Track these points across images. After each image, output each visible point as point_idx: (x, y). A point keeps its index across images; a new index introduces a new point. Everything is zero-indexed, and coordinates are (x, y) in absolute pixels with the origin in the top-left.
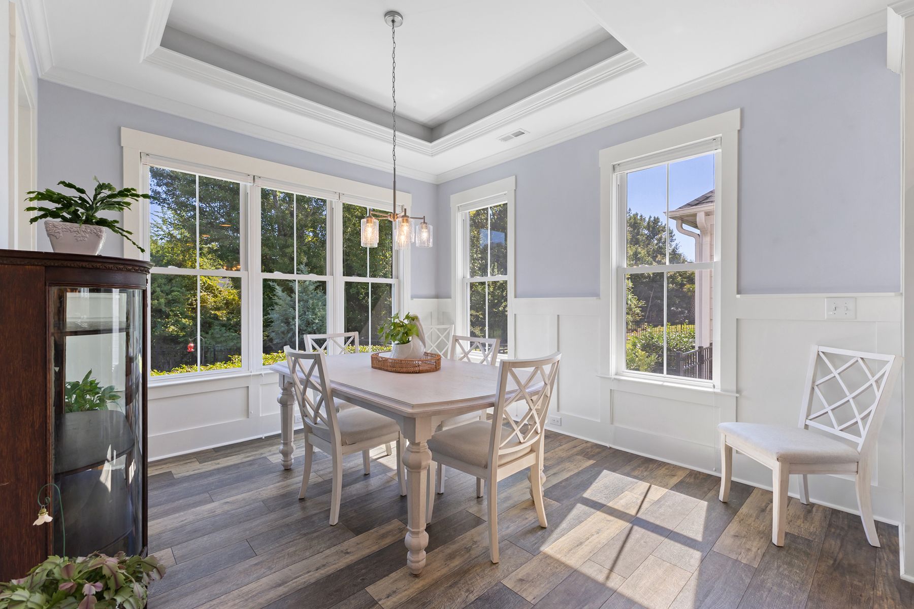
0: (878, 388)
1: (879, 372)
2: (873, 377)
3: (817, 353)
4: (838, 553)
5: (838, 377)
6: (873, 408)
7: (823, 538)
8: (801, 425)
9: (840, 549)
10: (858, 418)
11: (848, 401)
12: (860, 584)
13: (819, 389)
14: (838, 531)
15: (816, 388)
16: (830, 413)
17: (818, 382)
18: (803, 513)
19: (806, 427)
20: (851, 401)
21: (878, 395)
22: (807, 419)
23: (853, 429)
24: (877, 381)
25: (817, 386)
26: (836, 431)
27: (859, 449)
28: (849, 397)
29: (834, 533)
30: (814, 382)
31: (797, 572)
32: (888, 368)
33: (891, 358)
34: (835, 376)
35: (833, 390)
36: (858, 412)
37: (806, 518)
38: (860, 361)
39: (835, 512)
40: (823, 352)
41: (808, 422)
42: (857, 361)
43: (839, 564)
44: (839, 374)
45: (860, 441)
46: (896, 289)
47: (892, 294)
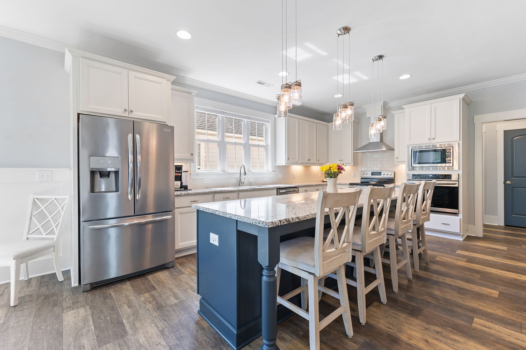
0: (63, 211)
1: (62, 204)
2: (60, 206)
3: (33, 199)
4: (46, 292)
5: (44, 209)
6: (61, 220)
7: (38, 290)
8: (25, 238)
9: (47, 290)
10: (54, 227)
11: (49, 220)
12: (57, 298)
13: (34, 217)
14: (45, 284)
15: (33, 217)
16: (41, 228)
17: (33, 215)
18: (26, 285)
19: (28, 238)
20: (51, 220)
21: (62, 214)
22: (28, 234)
23: (52, 232)
24: (62, 208)
25: (33, 216)
26: (44, 236)
27: (55, 240)
28: (50, 218)
29: (43, 285)
30: (31, 214)
31: (27, 311)
32: (66, 201)
33: (67, 197)
34: (42, 210)
35: (42, 216)
36: (54, 223)
37: (28, 286)
38: (55, 200)
39: (43, 277)
40: (36, 198)
41: (29, 236)
42: (53, 200)
43: (47, 296)
44: (45, 208)
45: (55, 237)
46: (69, 167)
47: (68, 169)
